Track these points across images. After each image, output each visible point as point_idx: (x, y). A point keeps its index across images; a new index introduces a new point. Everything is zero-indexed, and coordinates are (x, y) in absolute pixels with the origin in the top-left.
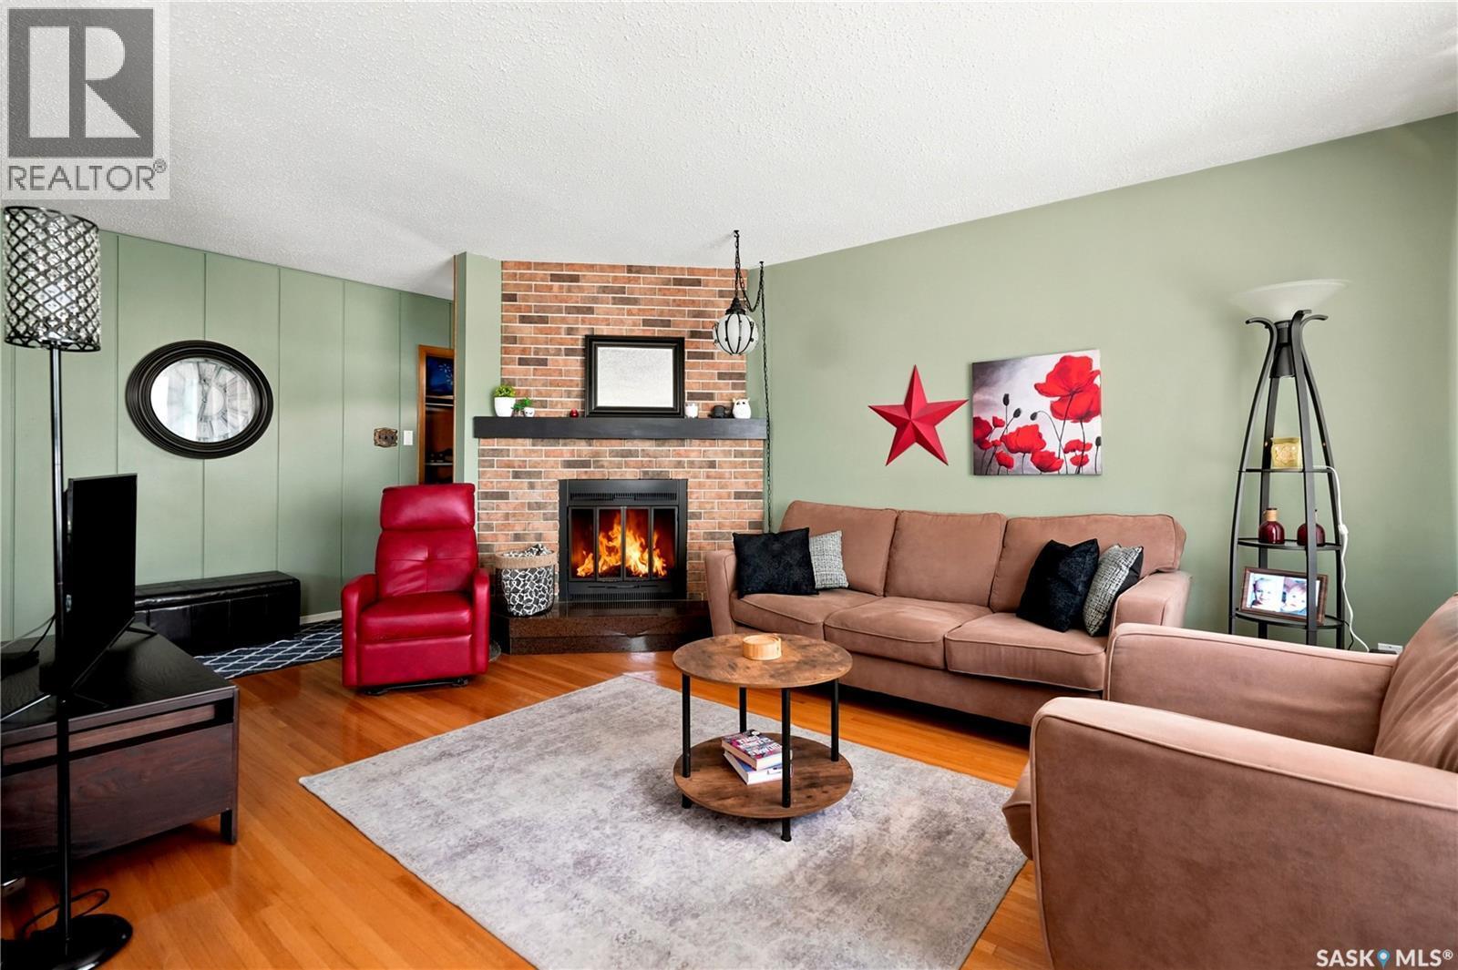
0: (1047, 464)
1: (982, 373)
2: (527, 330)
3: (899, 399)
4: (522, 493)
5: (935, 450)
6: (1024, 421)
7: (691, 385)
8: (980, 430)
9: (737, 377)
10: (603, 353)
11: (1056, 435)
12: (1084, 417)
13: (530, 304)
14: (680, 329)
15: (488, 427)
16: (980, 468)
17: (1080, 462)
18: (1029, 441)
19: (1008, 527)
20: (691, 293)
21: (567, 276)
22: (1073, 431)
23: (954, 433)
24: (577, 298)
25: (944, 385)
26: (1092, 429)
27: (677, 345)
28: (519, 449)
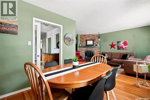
0: (123, 49)
1: (118, 42)
2: (82, 40)
3: (111, 44)
4: (82, 51)
5: (114, 48)
6: (122, 46)
7: (94, 43)
8: (118, 46)
9: (98, 43)
10: (87, 41)
11: (124, 47)
12: (126, 45)
13: (82, 38)
14: (93, 39)
15: (80, 47)
16: (118, 49)
17: (126, 49)
18: (122, 47)
19: (120, 53)
20: (94, 36)
21: (85, 35)
22: (125, 46)
23: (116, 47)
24: (85, 37)
25: (115, 43)
26: (127, 46)
27: (93, 40)
28: (82, 48)
